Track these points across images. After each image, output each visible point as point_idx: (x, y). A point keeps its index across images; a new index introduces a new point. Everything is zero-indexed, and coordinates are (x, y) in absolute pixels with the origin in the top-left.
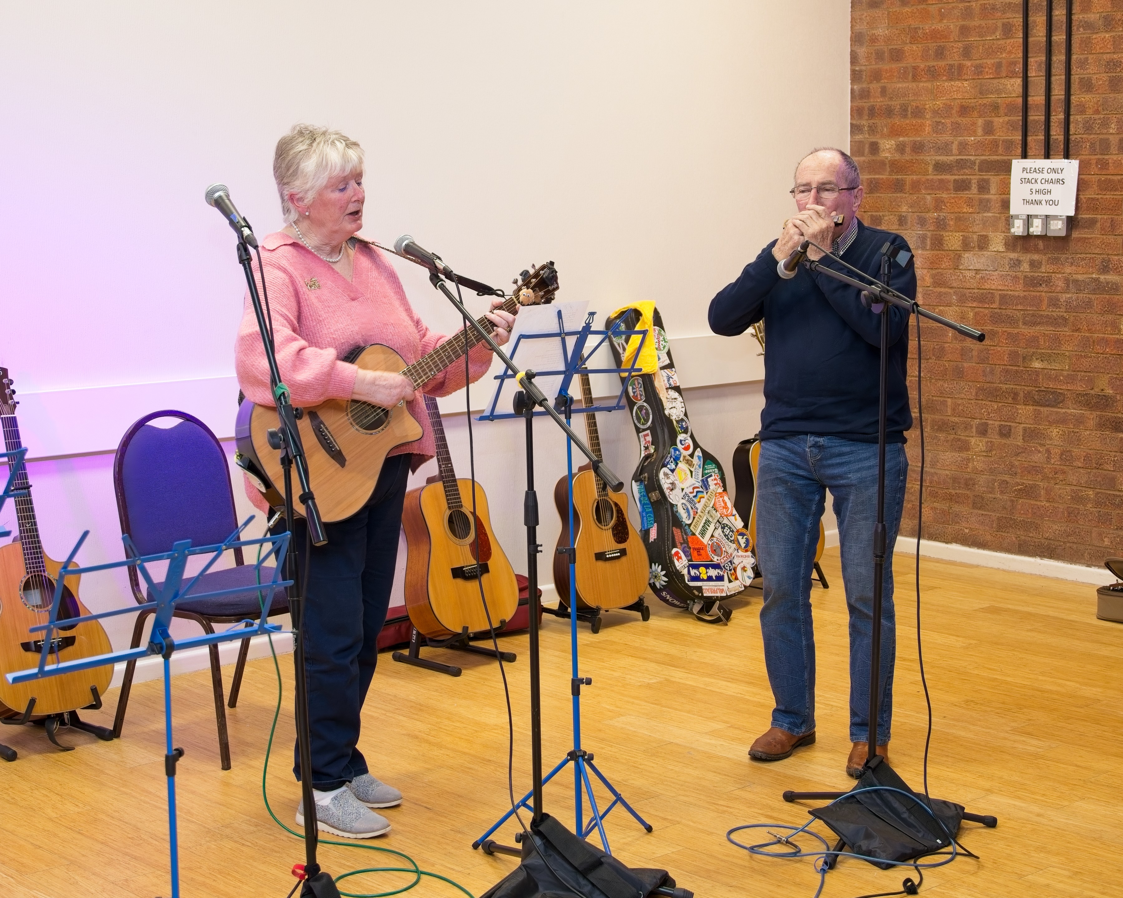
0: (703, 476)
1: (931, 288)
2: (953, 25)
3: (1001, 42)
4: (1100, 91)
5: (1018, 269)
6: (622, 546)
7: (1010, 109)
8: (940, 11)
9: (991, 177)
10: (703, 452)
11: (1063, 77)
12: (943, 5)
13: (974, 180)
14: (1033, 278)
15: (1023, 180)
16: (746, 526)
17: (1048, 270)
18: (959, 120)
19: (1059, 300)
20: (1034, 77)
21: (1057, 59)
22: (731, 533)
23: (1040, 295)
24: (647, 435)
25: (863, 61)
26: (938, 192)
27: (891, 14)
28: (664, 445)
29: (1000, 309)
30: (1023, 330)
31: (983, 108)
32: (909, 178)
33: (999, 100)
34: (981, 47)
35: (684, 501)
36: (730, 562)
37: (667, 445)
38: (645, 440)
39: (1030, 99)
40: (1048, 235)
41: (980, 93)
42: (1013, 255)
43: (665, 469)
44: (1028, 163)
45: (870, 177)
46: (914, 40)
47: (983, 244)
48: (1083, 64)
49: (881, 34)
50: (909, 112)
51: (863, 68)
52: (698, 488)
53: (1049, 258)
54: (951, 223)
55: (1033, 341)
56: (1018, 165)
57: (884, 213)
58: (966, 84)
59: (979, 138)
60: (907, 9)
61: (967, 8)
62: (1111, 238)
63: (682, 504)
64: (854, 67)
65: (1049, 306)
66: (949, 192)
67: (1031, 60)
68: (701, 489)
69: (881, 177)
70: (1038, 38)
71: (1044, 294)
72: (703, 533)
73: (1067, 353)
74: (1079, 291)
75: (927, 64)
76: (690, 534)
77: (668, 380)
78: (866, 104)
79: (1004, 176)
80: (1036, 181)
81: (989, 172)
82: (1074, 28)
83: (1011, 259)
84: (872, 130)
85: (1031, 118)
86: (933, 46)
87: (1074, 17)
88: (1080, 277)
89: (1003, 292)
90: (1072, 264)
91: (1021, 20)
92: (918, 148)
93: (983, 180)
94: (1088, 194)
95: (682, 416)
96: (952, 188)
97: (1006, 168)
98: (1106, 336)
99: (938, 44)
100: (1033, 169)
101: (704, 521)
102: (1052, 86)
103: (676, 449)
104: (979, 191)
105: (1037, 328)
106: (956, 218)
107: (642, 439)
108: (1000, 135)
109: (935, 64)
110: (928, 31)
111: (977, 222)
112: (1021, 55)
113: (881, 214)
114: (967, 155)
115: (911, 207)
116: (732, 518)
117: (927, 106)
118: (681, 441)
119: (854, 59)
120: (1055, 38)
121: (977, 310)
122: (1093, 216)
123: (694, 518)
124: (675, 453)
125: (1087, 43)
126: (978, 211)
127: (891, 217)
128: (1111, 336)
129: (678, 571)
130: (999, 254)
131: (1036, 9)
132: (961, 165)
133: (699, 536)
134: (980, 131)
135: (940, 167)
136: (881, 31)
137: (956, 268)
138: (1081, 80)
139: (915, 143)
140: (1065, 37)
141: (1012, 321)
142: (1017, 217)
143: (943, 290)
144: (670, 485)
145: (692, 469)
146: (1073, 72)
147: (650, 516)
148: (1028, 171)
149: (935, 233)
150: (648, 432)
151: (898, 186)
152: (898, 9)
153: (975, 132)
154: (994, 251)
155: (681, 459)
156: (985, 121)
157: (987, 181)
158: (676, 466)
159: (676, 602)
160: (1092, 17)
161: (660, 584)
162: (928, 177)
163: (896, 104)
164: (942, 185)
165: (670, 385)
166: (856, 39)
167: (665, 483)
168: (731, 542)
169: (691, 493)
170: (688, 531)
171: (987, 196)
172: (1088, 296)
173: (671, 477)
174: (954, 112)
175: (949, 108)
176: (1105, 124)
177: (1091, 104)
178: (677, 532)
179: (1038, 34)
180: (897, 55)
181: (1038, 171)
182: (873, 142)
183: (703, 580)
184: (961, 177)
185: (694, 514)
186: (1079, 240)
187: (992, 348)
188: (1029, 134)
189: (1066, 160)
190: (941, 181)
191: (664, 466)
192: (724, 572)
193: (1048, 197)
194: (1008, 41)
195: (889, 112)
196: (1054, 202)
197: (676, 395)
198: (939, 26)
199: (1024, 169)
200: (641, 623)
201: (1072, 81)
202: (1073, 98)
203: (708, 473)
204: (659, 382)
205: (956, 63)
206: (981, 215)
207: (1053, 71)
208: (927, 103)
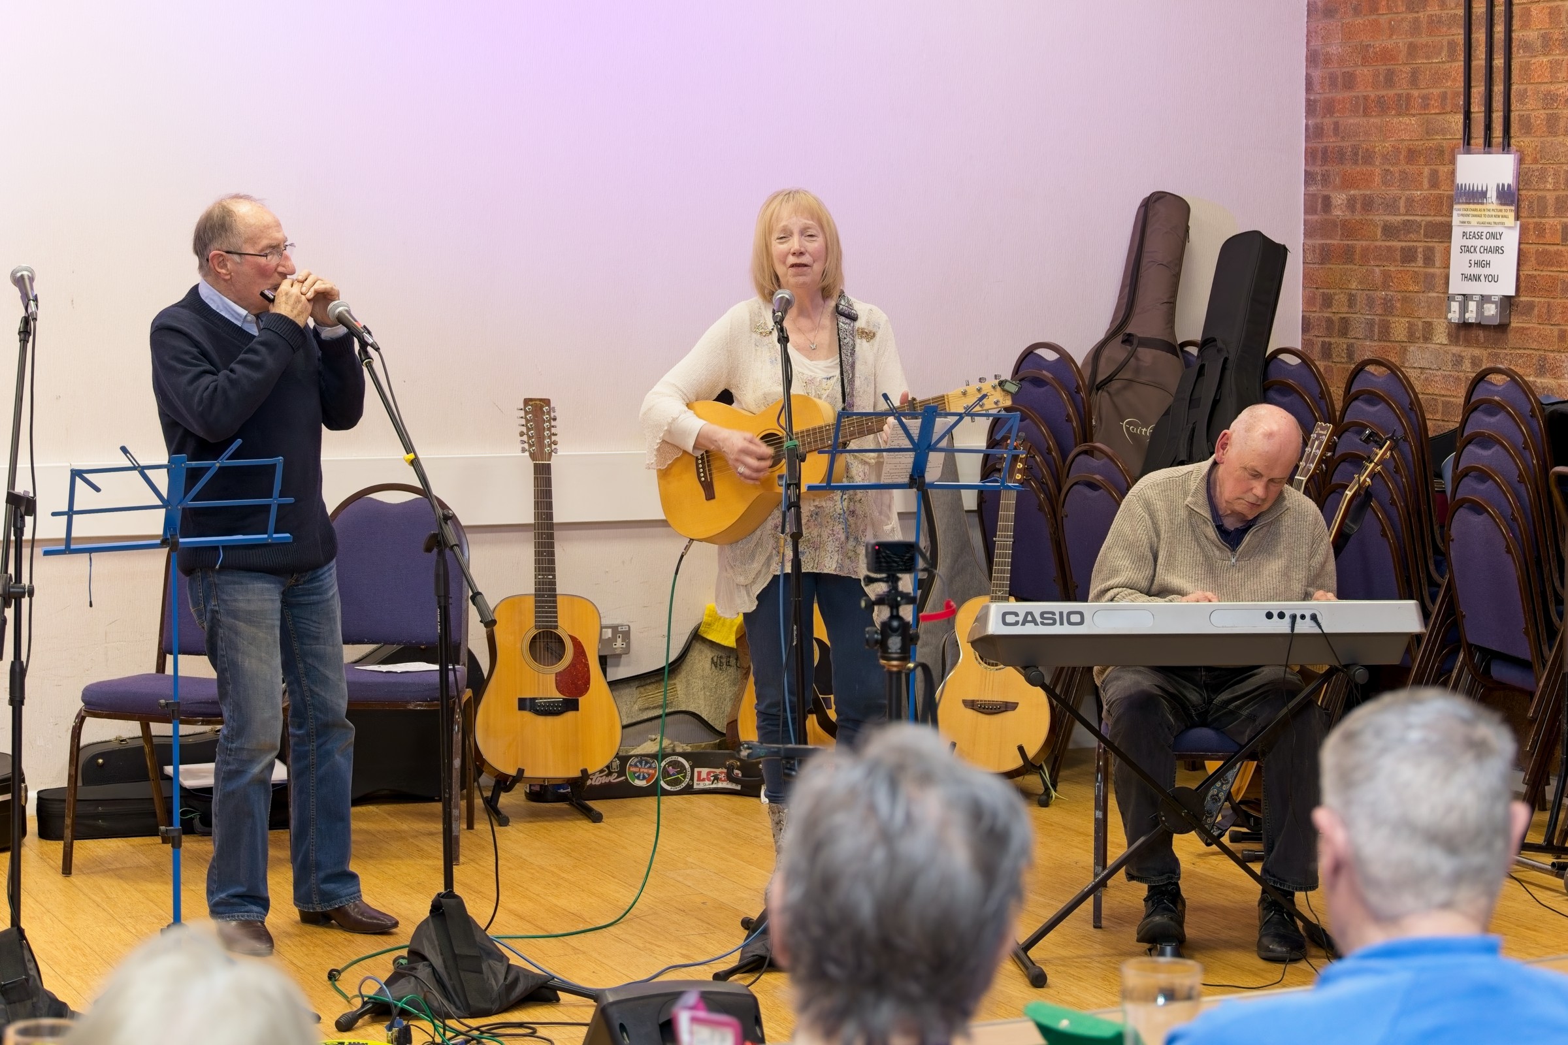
2: (1400, 42)
3: (1447, 66)
4: (1537, 133)
5: (1460, 368)
8: (1390, 24)
9: (1436, 245)
12: (1393, 15)
13: (1420, 248)
15: (1459, 248)
18: (1406, 167)
20: (1475, 112)
21: (1497, 90)
25: (1317, 88)
26: (1385, 263)
27: (1345, 26)
29: (1443, 420)
31: (1429, 152)
32: (1360, 244)
33: (1445, 143)
34: (1428, 72)
39: (1472, 142)
40: (1482, 322)
41: (1427, 133)
42: (1455, 349)
45: (1323, 242)
46: (1365, 61)
47: (1428, 333)
48: (1522, 97)
49: (1335, 52)
50: (1360, 157)
51: (1318, 97)
53: (1487, 354)
54: (1398, 305)
57: (1334, 291)
58: (1413, 120)
59: (1424, 193)
60: (1359, 20)
61: (1416, 20)
62: (1547, 329)
64: (1310, 96)
66: (1396, 263)
67: (1474, 90)
69: (1333, 242)
75: (1377, 93)
78: (1319, 145)
79: (1446, 244)
80: (1475, 249)
81: (1433, 239)
82: (1514, 50)
83: (1454, 355)
84: (1325, 179)
86: (1383, 69)
87: (1514, 35)
89: (1446, 399)
92: (1368, 204)
93: (1429, 248)
94: (1529, 270)
96: (1399, 258)
97: (1445, 232)
99: (1388, 67)
100: (1472, 234)
104: (1425, 263)
106: (1403, 298)
109: (1384, 93)
110: (1378, 49)
111: (1423, 305)
113: (1332, 291)
114: (1414, 215)
115: (1360, 283)
117: (1377, 149)
119: (1309, 85)
122: (1532, 299)
125: (1526, 68)
126: (1423, 290)
127: (1342, 295)
130: (1443, 347)
132: (1407, 228)
134: (1426, 184)
135: (1389, 231)
136: (1335, 49)
138: (1521, 116)
139: (1365, 197)
142: (1455, 297)
146: (1513, 108)
148: (1467, 237)
149: (1382, 318)
151: (1348, 255)
152: (1351, 20)
153: (1421, 184)
154: (1439, 344)
156: (1432, 169)
157: (1431, 249)
160: (1532, 35)
162: (1377, 244)
163: (1347, 145)
164: (1390, 254)
166: (1312, 58)
171: (1431, 270)
174: (1402, 157)
175: (1397, 151)
176: (1542, 178)
177: (1530, 150)
179: (1480, 57)
180: (1349, 81)
181: (1477, 237)
182: (1325, 196)
184: (1407, 244)
186: (1518, 330)
190: (1389, 248)
193: (1486, 271)
194: (1450, 65)
195: (1341, 157)
196: (1493, 278)
198: (1389, 43)
199: (1464, 234)
201: (1512, 119)
205: (1404, 93)
206: (1425, 295)
207: (1495, 104)
208: (1377, 145)
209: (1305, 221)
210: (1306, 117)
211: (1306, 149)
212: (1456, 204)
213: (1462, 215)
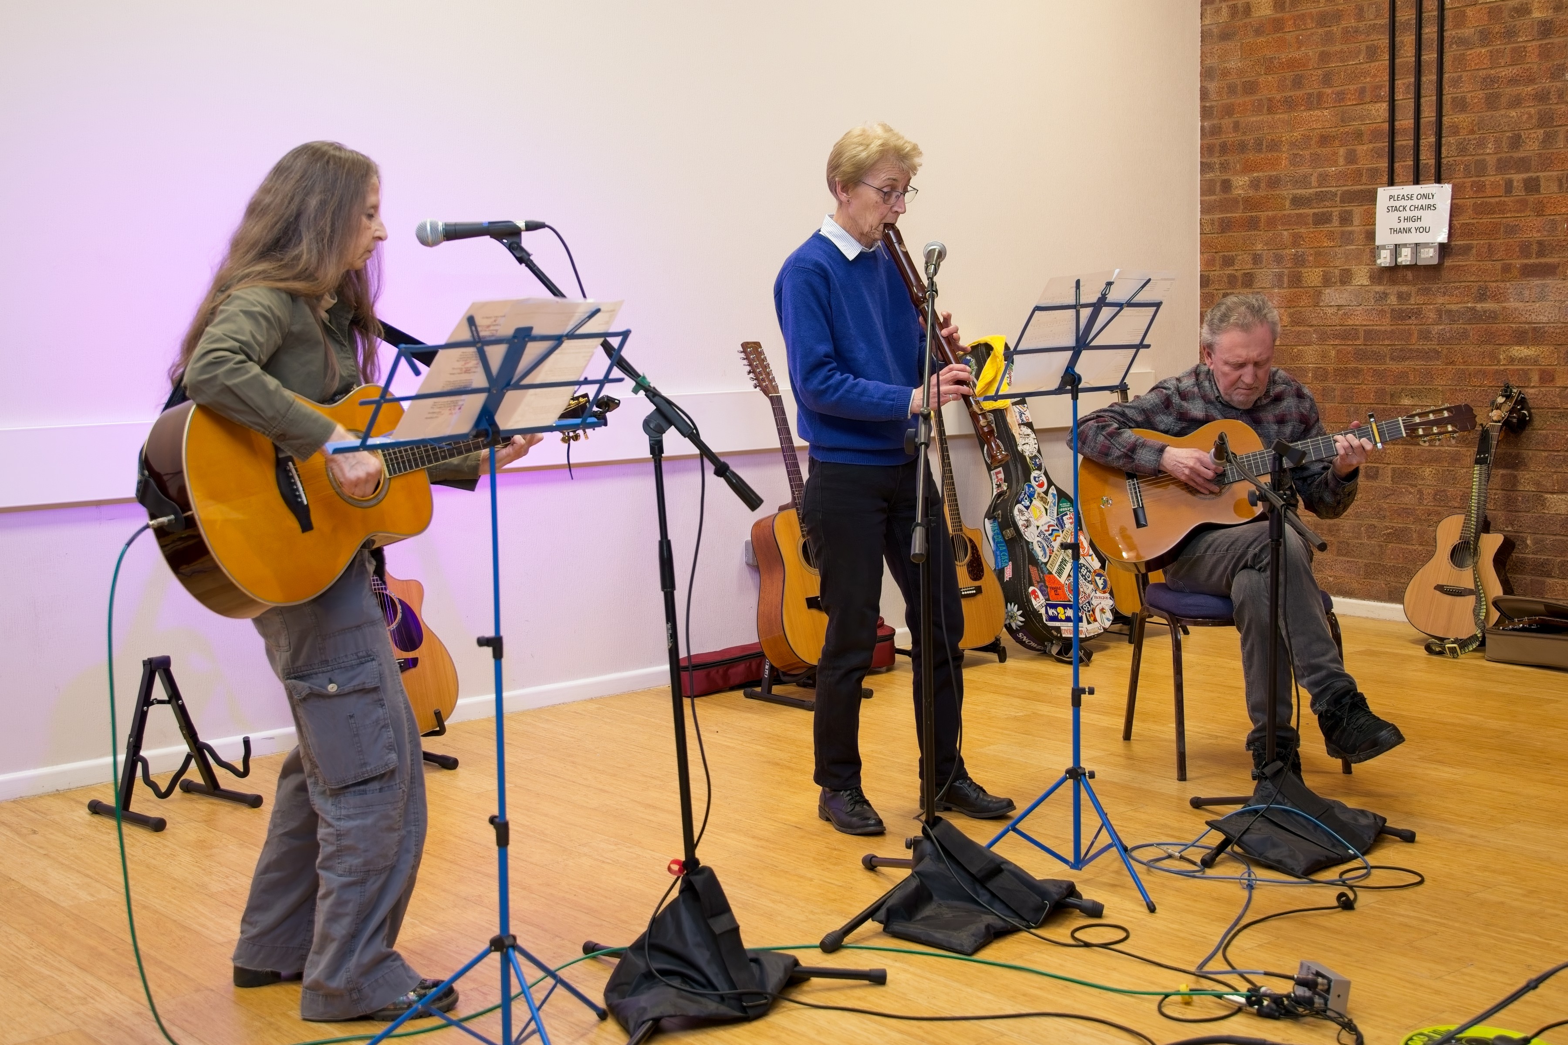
0: (1058, 515)
1: (1288, 328)
2: (1312, 52)
3: (1365, 66)
4: (1476, 110)
5: (1384, 302)
6: (977, 583)
7: (1375, 135)
8: (1298, 38)
9: (1354, 208)
10: (1057, 489)
11: (1434, 98)
13: (1336, 211)
14: (1402, 311)
15: (1390, 208)
16: (1103, 567)
17: (1418, 302)
18: (1319, 151)
19: (1430, 333)
20: (1402, 100)
21: (1427, 80)
22: (1088, 573)
23: (1409, 329)
24: (999, 472)
25: (1213, 96)
26: (1296, 227)
27: (1245, 45)
28: (1018, 481)
29: (1365, 345)
30: (1390, 366)
31: (1345, 136)
32: (1263, 215)
33: (1363, 127)
34: (1342, 73)
35: (1039, 539)
36: (1089, 602)
37: (1020, 481)
38: (997, 477)
39: (1396, 123)
40: (1418, 264)
41: (1342, 121)
42: (1379, 288)
43: (1019, 506)
44: (1395, 190)
45: (1222, 216)
46: (1269, 70)
47: (1346, 278)
48: (1456, 82)
49: (1233, 67)
50: (1264, 146)
51: (1214, 103)
52: (1053, 526)
53: (1419, 289)
54: (1311, 258)
55: (1403, 375)
56: (1384, 194)
57: (1236, 253)
58: (1326, 112)
59: (1340, 168)
60: (1262, 39)
61: (1327, 33)
62: (1489, 265)
63: (1038, 541)
64: (1204, 104)
65: (1419, 339)
66: (1307, 226)
67: (1398, 83)
68: (1056, 528)
69: (1234, 215)
70: (1406, 59)
71: (1413, 327)
72: (1060, 572)
73: (1440, 388)
74: (1453, 321)
75: (1284, 95)
76: (1047, 572)
77: (1021, 416)
78: (1217, 141)
79: (1368, 207)
80: (1404, 208)
81: (1351, 203)
82: (1446, 46)
83: (1377, 293)
84: (1224, 167)
85: (1397, 144)
86: (1289, 75)
87: (1447, 34)
88: (1453, 307)
89: (1368, 328)
90: (1445, 294)
91: (1388, 41)
92: (1274, 183)
93: (1346, 211)
94: (1464, 219)
95: (1035, 453)
96: (1311, 222)
97: (1372, 198)
98: (1484, 367)
99: (1297, 73)
100: (1401, 197)
101: (1060, 560)
102: (1422, 108)
103: (1030, 486)
104: (1340, 224)
105: (1407, 363)
106: (1316, 253)
107: (994, 477)
108: (1364, 164)
109: (1292, 94)
110: (1284, 60)
111: (1339, 256)
112: (1387, 78)
113: (1234, 254)
114: (1327, 187)
115: (1266, 244)
116: (1089, 558)
118: (1035, 478)
119: (1204, 95)
120: (1424, 58)
121: (1339, 347)
122: (1468, 242)
123: (1050, 556)
124: (1029, 490)
125: (1460, 60)
126: (1339, 244)
127: (1245, 256)
128: (1489, 367)
129: (1035, 610)
130: (1363, 287)
131: (1404, 28)
132: (1321, 197)
133: (1056, 575)
134: (1341, 161)
135: (1297, 201)
136: (1233, 64)
137: (1317, 305)
138: (1454, 100)
139: (1270, 177)
140: (1436, 56)
141: (1378, 357)
142: (1384, 247)
143: (1301, 329)
144: (1025, 522)
145: (1047, 507)
146: (1444, 92)
147: (1004, 555)
148: (1396, 199)
149: (1292, 270)
150: (1001, 469)
151: (1252, 224)
152: (1251, 40)
153: (1336, 161)
154: (1358, 285)
155: (1036, 496)
156: (1347, 149)
157: (1350, 213)
158: (1031, 503)
159: (1033, 644)
160: (1467, 32)
161: (1016, 625)
162: (1285, 212)
163: (1250, 138)
164: (1301, 220)
165: (1022, 421)
166: (1207, 74)
167: (1020, 521)
168: (1088, 582)
169: (1046, 531)
170: (1045, 569)
171: (1350, 229)
172: (1463, 326)
173: (1026, 514)
174: (1313, 142)
175: (1307, 138)
176: (1481, 144)
177: (1465, 124)
178: (1033, 570)
179: (1406, 54)
180: (1250, 88)
181: (1406, 198)
182: (1225, 180)
183: (1061, 620)
184: (1321, 210)
185: (1050, 553)
186: (1452, 268)
187: (1356, 386)
188: (1396, 160)
189: (1437, 185)
190: (1299, 215)
191: (1019, 502)
192: (1083, 613)
193: (1418, 224)
194: (1373, 64)
195: (1242, 147)
196: (1425, 229)
197: (1029, 431)
198: (1297, 55)
199: (1391, 197)
200: (998, 665)
201: (1444, 101)
202: (1445, 119)
203: (1063, 512)
204: (1012, 417)
205: (1316, 91)
206: (1343, 248)
207: (1423, 92)
208: (1283, 135)
209: (1202, 202)
210: (1201, 120)
211: (1202, 146)
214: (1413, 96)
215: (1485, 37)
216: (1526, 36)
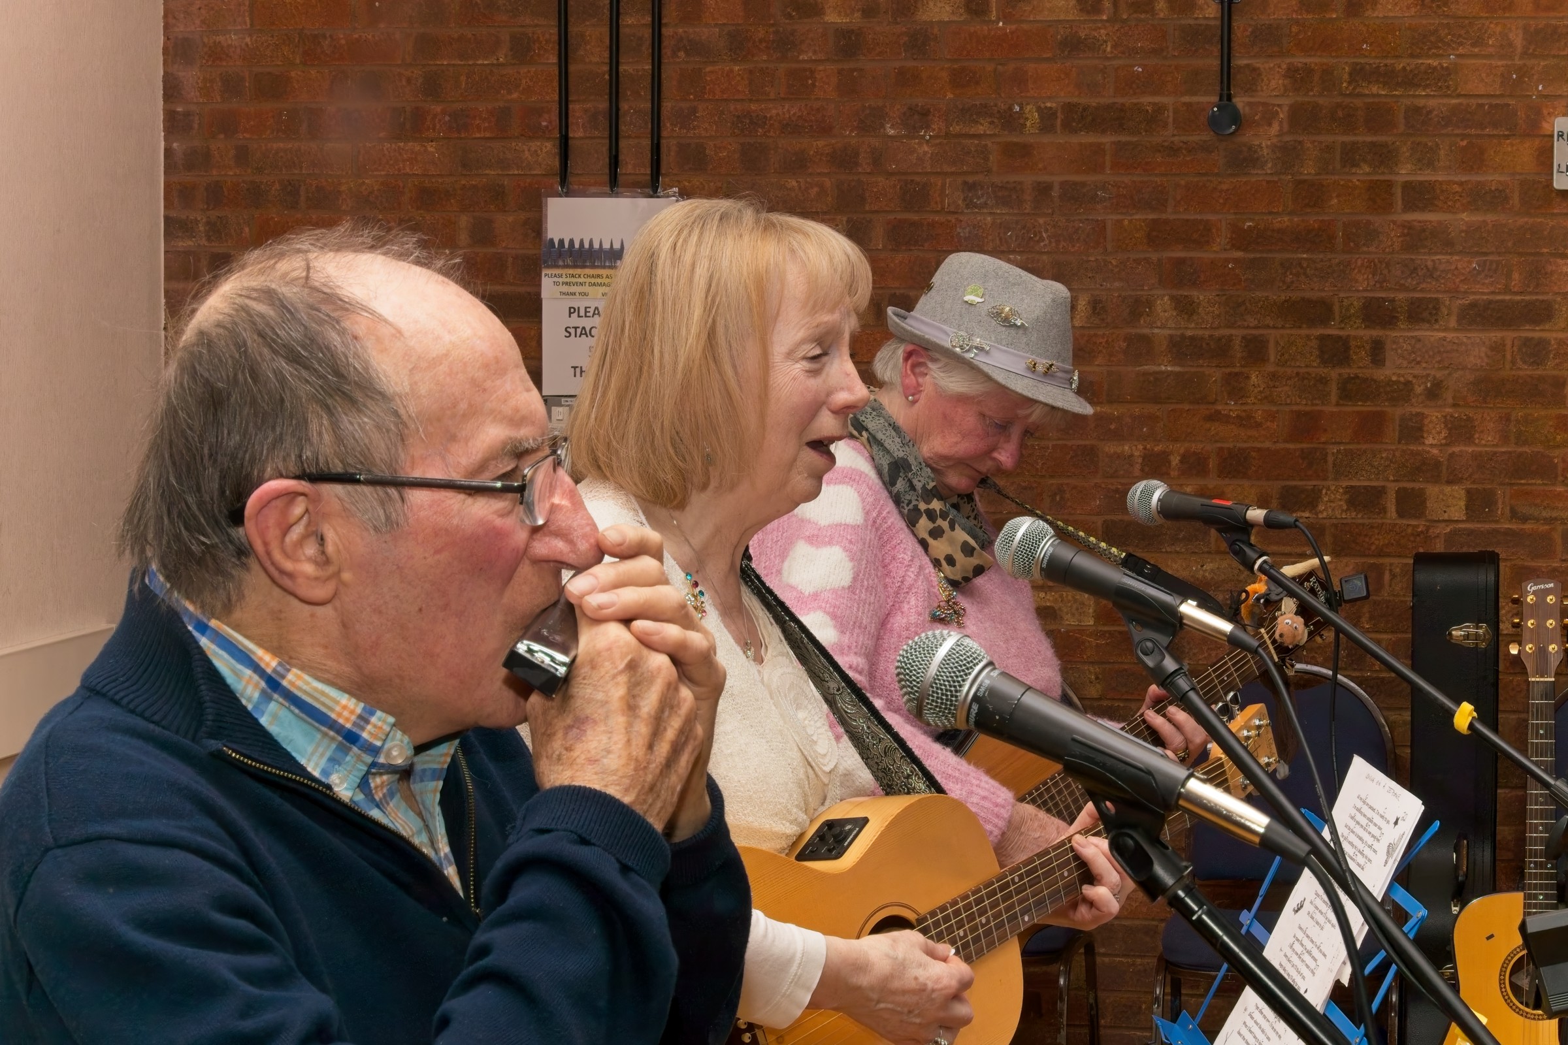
2: (400, 34)
3: (511, 71)
4: (726, 170)
7: (530, 197)
11: (645, 141)
15: (571, 330)
18: (417, 215)
20: (581, 138)
21: (631, 108)
25: (192, 95)
31: (469, 193)
34: (463, 78)
41: (465, 166)
46: (311, 58)
48: (686, 118)
49: (235, 43)
50: (303, 198)
51: (195, 108)
58: (431, 148)
64: (171, 107)
67: (576, 107)
70: (594, 68)
75: (342, 106)
78: (201, 180)
82: (667, 52)
84: (213, 230)
86: (354, 71)
87: (668, 31)
91: (554, 31)
97: (530, 307)
99: (369, 69)
100: (592, 310)
108: (508, 247)
109: (360, 105)
110: (343, 42)
112: (553, 96)
117: (343, 188)
119: (171, 90)
120: (625, 69)
125: (692, 80)
134: (462, 238)
136: (236, 38)
138: (683, 147)
140: (649, 68)
146: (664, 133)
148: (582, 313)
153: (451, 238)
156: (473, 218)
160: (705, 33)
163: (271, 181)
166: (177, 51)
175: (390, 191)
179: (591, 59)
180: (272, 87)
182: (214, 254)
194: (524, 70)
195: (254, 195)
198: (369, 35)
201: (664, 150)
207: (622, 128)
208: (344, 181)
210: (166, 140)
212: (548, 267)
213: (566, 283)
214: (607, 134)
215: (739, 45)
216: (815, 52)
